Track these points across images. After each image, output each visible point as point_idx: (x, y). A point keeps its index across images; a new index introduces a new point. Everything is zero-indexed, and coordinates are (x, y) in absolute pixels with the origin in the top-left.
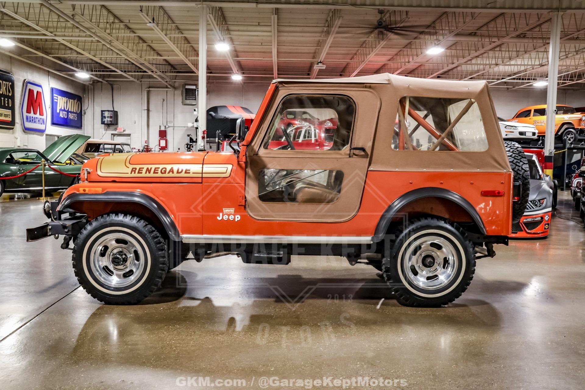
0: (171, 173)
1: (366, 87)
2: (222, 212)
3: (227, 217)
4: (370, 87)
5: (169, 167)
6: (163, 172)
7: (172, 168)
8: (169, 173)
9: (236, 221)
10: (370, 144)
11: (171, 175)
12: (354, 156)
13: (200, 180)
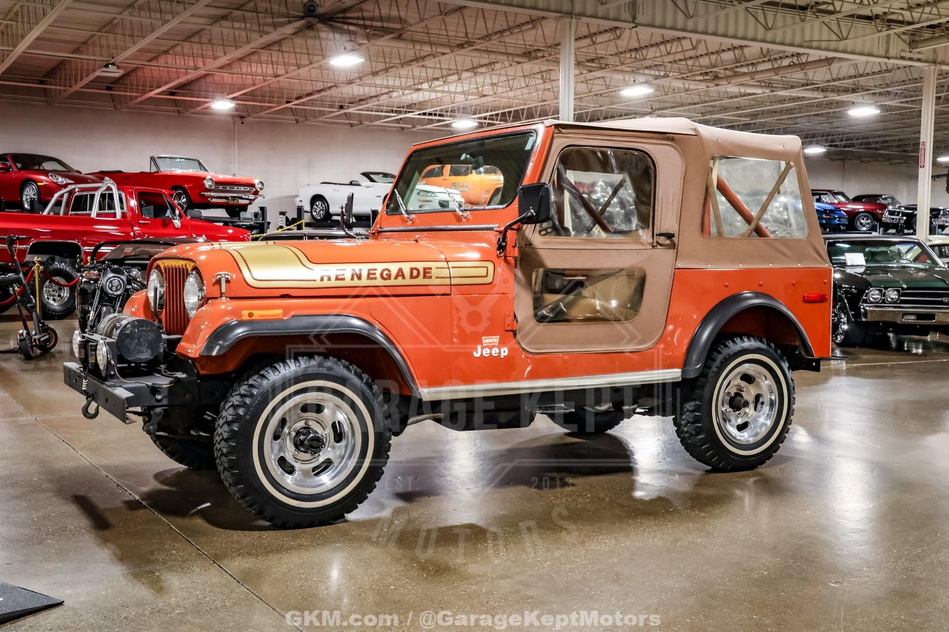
0: (400, 278)
1: (667, 139)
2: (481, 343)
3: (489, 351)
4: (673, 140)
5: (394, 268)
6: (385, 276)
7: (400, 270)
8: (396, 278)
9: (502, 357)
10: (676, 228)
11: (400, 281)
12: (659, 247)
13: (446, 290)
